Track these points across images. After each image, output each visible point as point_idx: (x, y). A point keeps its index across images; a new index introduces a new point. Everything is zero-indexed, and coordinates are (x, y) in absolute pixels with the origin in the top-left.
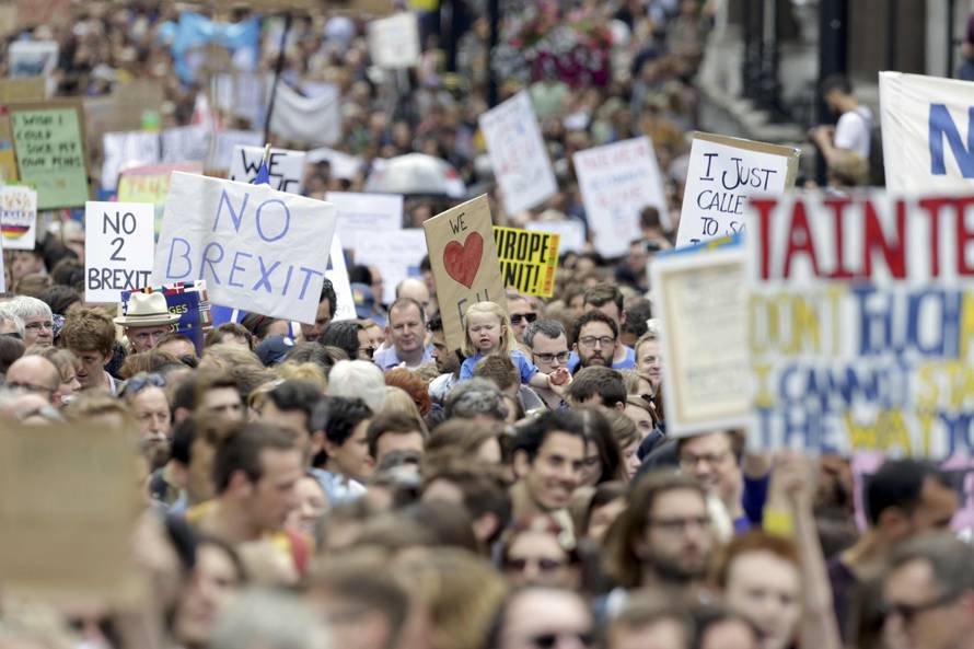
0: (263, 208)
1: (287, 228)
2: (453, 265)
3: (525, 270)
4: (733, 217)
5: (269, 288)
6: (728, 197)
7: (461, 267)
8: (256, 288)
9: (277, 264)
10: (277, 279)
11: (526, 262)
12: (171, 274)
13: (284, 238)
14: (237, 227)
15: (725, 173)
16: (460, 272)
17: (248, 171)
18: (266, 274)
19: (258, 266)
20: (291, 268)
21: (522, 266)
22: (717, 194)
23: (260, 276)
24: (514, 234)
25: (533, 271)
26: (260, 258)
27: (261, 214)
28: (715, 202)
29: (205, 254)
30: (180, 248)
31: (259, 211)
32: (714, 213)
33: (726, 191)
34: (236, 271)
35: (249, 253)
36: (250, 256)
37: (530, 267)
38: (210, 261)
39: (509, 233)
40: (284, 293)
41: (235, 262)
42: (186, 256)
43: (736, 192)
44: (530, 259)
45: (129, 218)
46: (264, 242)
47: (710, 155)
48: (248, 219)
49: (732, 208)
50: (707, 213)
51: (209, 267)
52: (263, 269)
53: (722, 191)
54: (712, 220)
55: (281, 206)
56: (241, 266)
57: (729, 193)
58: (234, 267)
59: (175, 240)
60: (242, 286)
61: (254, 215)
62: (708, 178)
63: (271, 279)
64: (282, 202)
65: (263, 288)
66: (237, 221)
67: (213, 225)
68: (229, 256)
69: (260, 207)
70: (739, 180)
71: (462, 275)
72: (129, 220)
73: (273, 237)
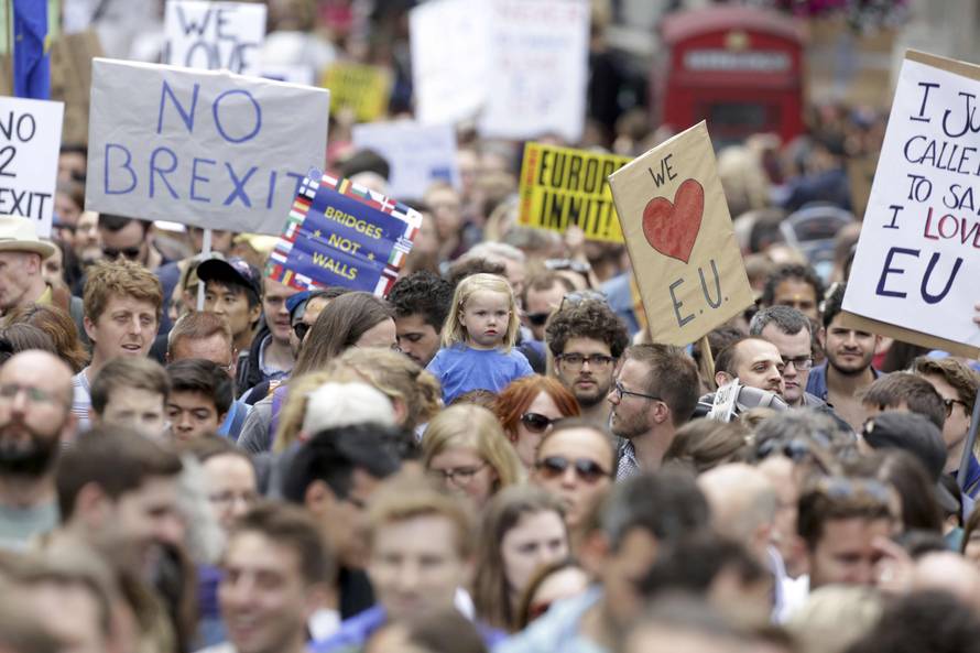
0: (221, 102)
1: (259, 125)
2: (659, 232)
3: (594, 208)
4: (955, 177)
5: (247, 202)
6: (949, 148)
7: (671, 233)
8: (229, 201)
9: (254, 170)
10: (256, 188)
11: (595, 196)
12: (110, 189)
13: (256, 138)
14: (190, 127)
15: (948, 112)
16: (669, 240)
17: (188, 31)
18: (240, 186)
19: (227, 174)
20: (274, 175)
21: (589, 202)
22: (934, 142)
23: (232, 187)
24: (580, 159)
25: (605, 209)
26: (228, 165)
27: (219, 110)
28: (930, 154)
29: (152, 162)
30: (117, 158)
31: (215, 106)
32: (925, 169)
33: (947, 139)
34: (197, 182)
35: (211, 158)
36: (213, 163)
37: (600, 203)
38: (160, 171)
39: (574, 158)
40: (269, 205)
41: (194, 170)
42: (127, 165)
43: (962, 142)
44: (601, 191)
45: (27, 121)
46: (229, 144)
47: (928, 86)
48: (203, 116)
49: (955, 164)
50: (918, 169)
51: (160, 178)
52: (234, 178)
53: (941, 138)
54: (923, 179)
55: (245, 97)
56: (202, 175)
57: (951, 142)
58: (195, 177)
59: (108, 146)
60: (208, 200)
61: (210, 111)
62: (921, 117)
63: (247, 189)
64: (246, 93)
65: (238, 201)
66: (189, 121)
67: (156, 125)
68: (185, 164)
69: (217, 101)
70: (969, 124)
71: (672, 246)
72: (27, 123)
73: (240, 137)
